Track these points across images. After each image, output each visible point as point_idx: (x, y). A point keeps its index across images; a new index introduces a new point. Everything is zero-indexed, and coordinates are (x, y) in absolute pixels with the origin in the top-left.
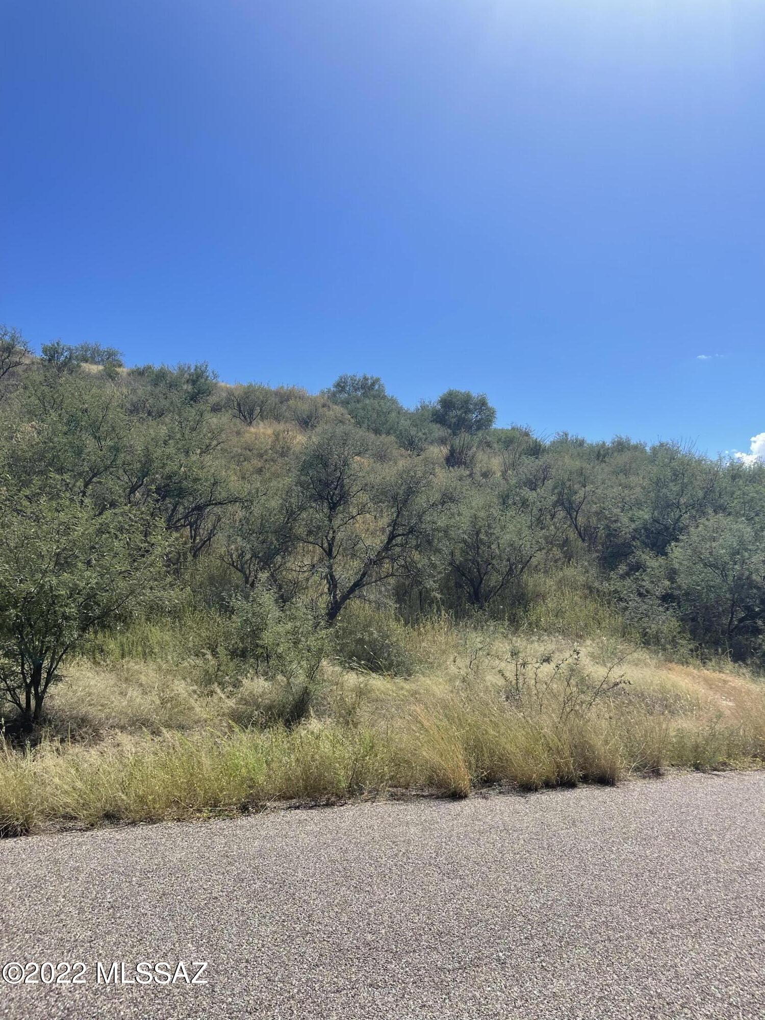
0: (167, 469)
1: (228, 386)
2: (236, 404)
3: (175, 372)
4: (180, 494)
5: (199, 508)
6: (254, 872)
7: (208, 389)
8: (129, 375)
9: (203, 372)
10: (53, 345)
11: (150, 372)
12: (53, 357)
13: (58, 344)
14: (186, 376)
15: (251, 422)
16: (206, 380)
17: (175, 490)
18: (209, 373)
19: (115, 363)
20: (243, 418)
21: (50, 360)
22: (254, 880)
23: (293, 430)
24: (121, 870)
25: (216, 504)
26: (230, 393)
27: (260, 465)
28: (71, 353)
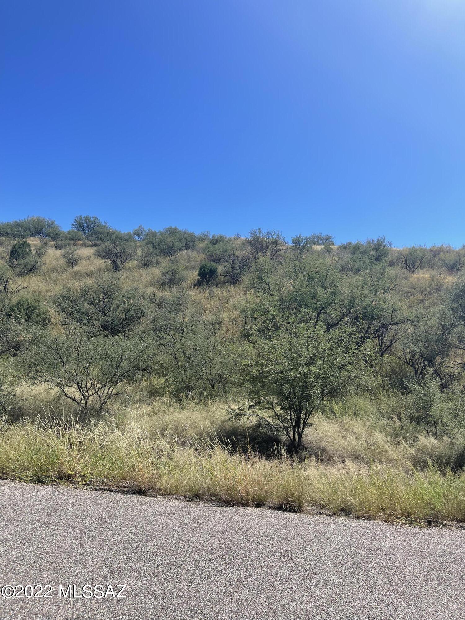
0: (364, 303)
1: (398, 249)
2: (404, 260)
3: (365, 244)
4: (372, 318)
5: (384, 327)
6: (440, 566)
7: (385, 253)
8: (338, 249)
9: (382, 243)
10: (298, 237)
11: (350, 246)
12: (297, 244)
13: (300, 236)
14: (372, 246)
15: (414, 271)
16: (384, 247)
17: (369, 316)
18: (386, 243)
19: (330, 243)
20: (408, 268)
21: (296, 246)
22: (441, 571)
23: (444, 274)
24: (355, 545)
25: (394, 324)
26: (400, 253)
27: (421, 298)
28: (307, 240)
